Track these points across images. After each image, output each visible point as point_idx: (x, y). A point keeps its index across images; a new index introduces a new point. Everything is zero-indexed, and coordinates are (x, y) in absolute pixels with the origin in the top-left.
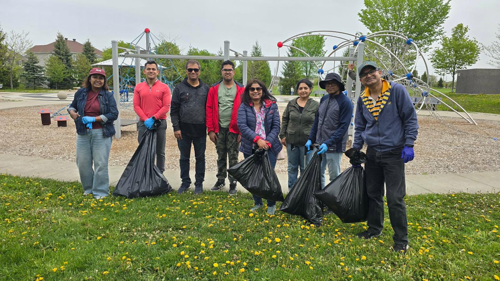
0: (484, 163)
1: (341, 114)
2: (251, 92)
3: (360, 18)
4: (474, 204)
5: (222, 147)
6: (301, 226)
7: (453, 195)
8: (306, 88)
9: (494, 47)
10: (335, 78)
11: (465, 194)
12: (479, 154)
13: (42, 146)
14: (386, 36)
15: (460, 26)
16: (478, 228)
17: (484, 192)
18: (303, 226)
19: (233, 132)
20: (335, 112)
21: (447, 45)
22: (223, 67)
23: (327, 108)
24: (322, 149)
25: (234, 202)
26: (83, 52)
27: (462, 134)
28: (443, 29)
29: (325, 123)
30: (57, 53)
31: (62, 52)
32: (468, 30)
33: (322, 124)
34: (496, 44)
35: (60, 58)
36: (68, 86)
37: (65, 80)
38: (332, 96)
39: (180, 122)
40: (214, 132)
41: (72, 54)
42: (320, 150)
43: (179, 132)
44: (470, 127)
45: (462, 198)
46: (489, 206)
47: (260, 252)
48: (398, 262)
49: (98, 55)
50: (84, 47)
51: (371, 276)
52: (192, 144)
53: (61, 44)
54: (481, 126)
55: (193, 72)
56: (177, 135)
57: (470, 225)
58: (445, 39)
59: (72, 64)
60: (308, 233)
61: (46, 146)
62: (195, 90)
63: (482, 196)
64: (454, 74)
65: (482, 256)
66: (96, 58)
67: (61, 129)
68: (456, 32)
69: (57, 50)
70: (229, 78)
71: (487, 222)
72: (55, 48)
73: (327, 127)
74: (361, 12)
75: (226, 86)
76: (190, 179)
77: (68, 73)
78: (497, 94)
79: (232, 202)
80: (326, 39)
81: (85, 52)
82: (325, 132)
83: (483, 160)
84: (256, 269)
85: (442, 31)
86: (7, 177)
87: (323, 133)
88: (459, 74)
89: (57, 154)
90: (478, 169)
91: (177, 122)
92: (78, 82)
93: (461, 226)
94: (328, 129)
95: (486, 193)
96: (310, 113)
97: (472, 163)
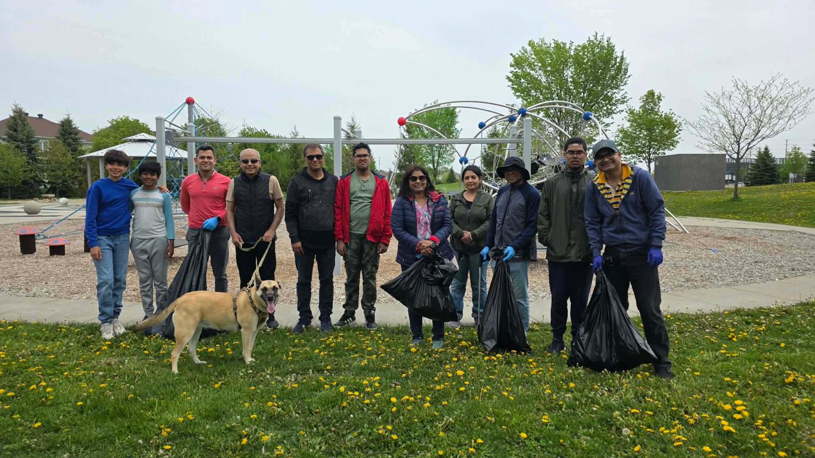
0: (703, 281)
1: (529, 209)
2: (411, 183)
3: (510, 83)
4: (696, 325)
5: (355, 261)
6: (483, 358)
7: (669, 316)
8: (473, 177)
9: (702, 123)
10: (516, 163)
11: (682, 314)
12: (696, 269)
13: (43, 284)
14: (548, 109)
15: (651, 94)
16: (703, 349)
17: (707, 310)
18: (486, 358)
19: (372, 240)
20: (521, 207)
21: (635, 121)
22: (354, 153)
23: (509, 202)
24: (508, 253)
25: (382, 338)
26: (58, 135)
27: (669, 246)
28: (626, 95)
29: (505, 222)
30: (11, 138)
31: (20, 136)
32: (662, 98)
33: (502, 224)
34: (705, 119)
35: (18, 147)
36: (30, 193)
37: (24, 182)
38: (513, 187)
39: (299, 230)
40: (343, 241)
41: (39, 139)
42: (506, 256)
43: (299, 244)
44: (680, 236)
45: (679, 319)
46: (714, 327)
47: (442, 386)
48: (614, 387)
49: (83, 141)
50: (61, 128)
51: (586, 401)
52: (315, 260)
53: (20, 122)
54: (694, 235)
55: (315, 159)
56: (296, 248)
57: (694, 347)
58: (632, 112)
59: (38, 156)
60: (496, 365)
61: (51, 283)
62: (319, 184)
63: (704, 316)
64: (650, 162)
65: (711, 377)
66: (81, 145)
67: (57, 259)
68: (646, 102)
69: (12, 132)
70: (365, 166)
71: (712, 343)
72: (8, 130)
73: (510, 228)
74: (510, 75)
75: (361, 177)
76: (310, 312)
77: (31, 170)
78: (711, 189)
79: (379, 338)
80: (460, 111)
81: (62, 135)
82: (507, 233)
83: (702, 276)
84: (445, 403)
85: (625, 97)
86: (21, 324)
87: (506, 236)
88: (657, 162)
89: (74, 294)
90: (696, 287)
91: (295, 230)
92: (49, 186)
93: (682, 348)
94: (510, 230)
95: (709, 312)
96: (481, 208)
97: (688, 280)
